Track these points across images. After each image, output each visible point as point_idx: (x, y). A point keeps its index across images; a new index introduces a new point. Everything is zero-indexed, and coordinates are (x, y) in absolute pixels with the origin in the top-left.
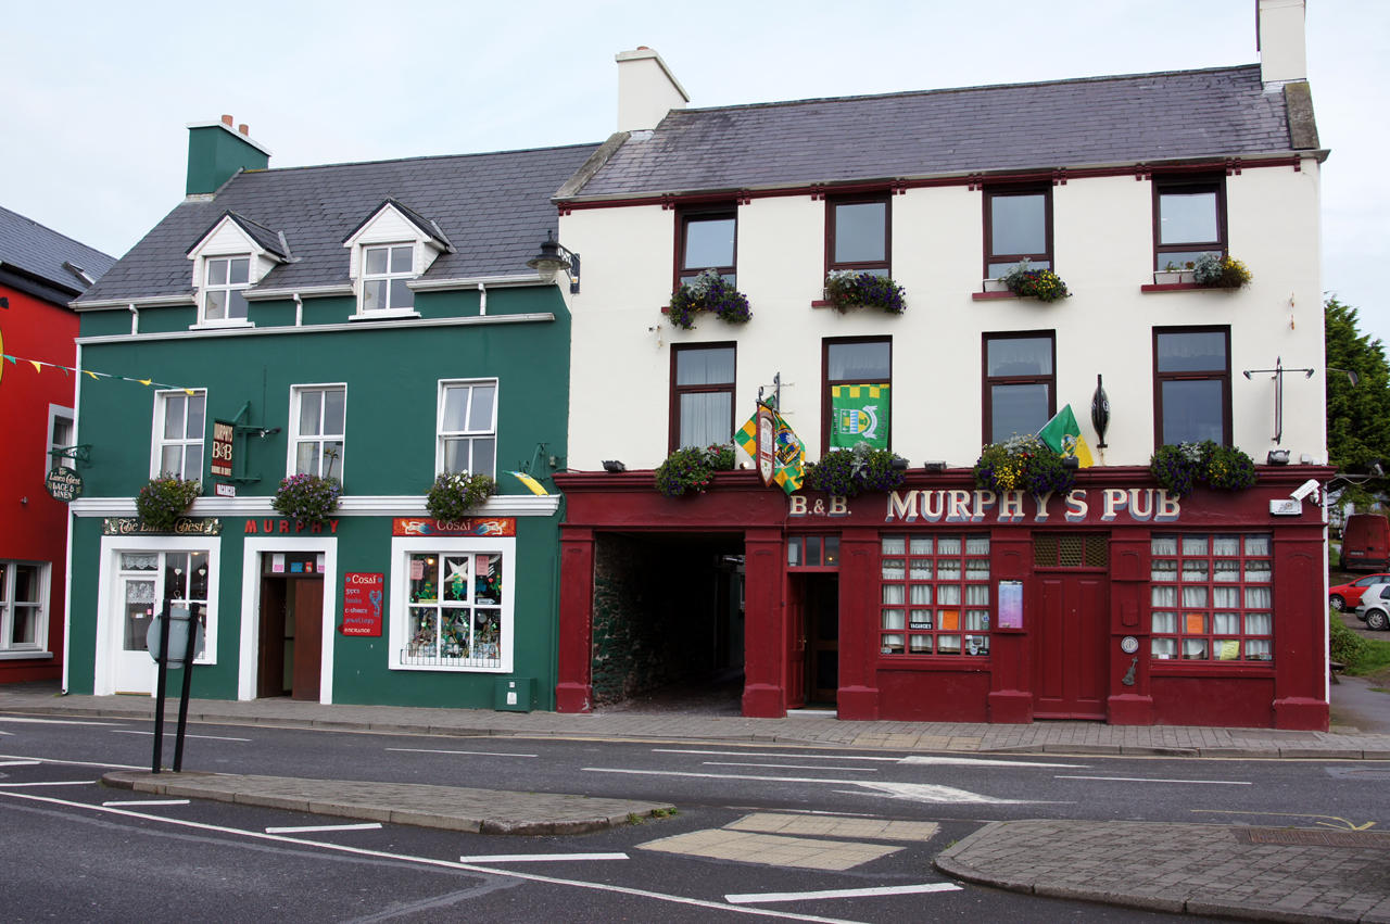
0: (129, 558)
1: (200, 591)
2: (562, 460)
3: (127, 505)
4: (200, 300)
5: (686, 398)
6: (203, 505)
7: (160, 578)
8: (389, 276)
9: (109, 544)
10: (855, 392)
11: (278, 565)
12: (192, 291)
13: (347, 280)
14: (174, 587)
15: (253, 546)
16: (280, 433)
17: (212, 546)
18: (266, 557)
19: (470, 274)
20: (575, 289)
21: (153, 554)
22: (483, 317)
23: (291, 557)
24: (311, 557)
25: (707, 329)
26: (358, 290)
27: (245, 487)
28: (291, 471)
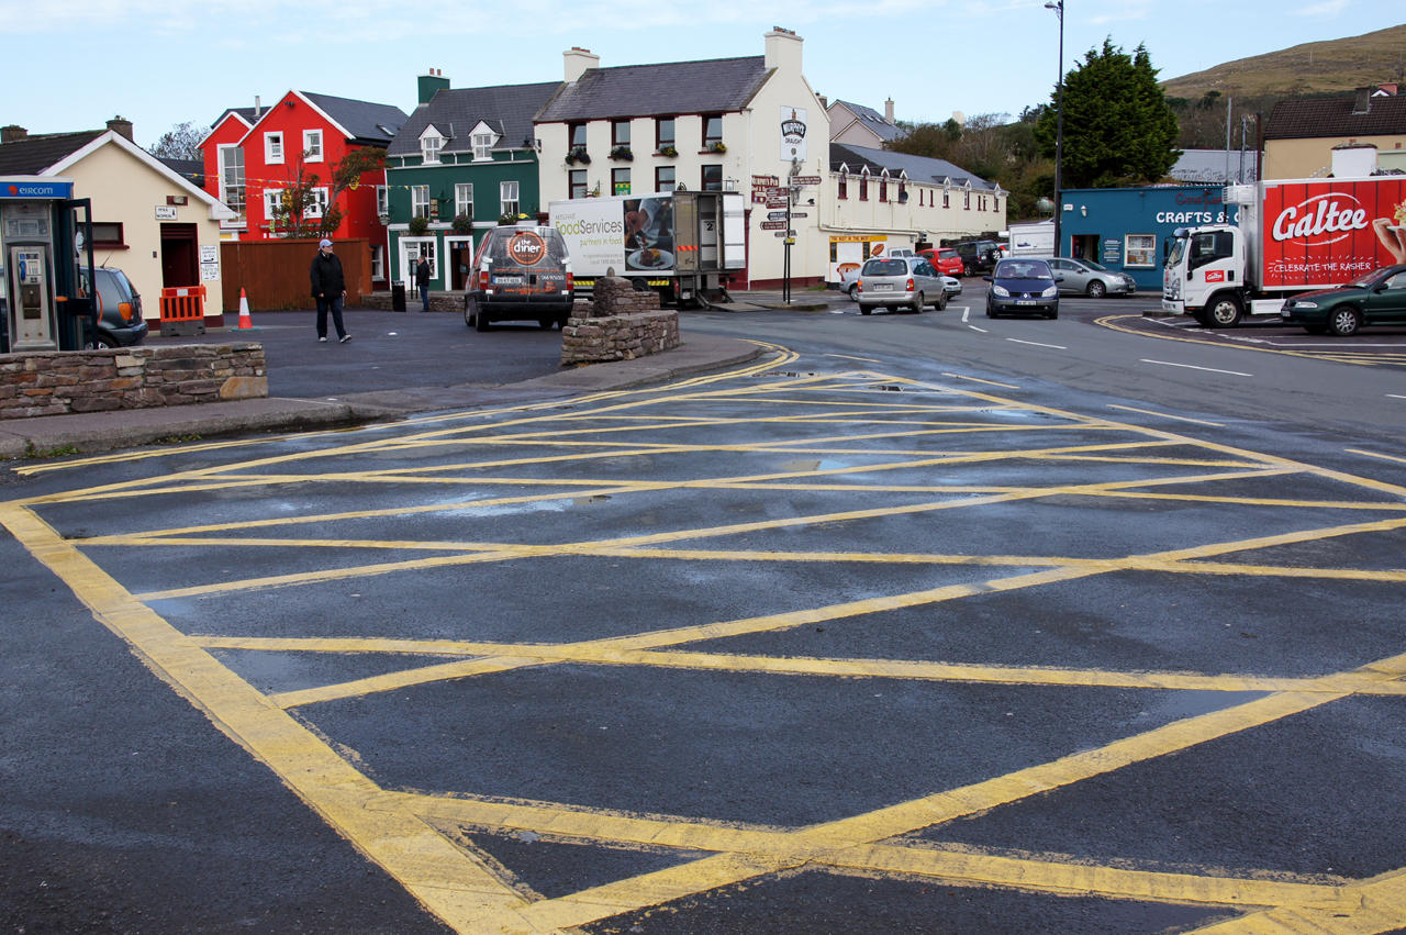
0: (408, 245)
1: (432, 255)
2: (538, 209)
3: (406, 226)
4: (424, 154)
5: (575, 188)
6: (430, 226)
7: (419, 250)
8: (484, 146)
9: (401, 240)
10: (621, 186)
11: (456, 245)
12: (421, 151)
13: (470, 148)
14: (423, 253)
15: (447, 239)
16: (453, 200)
17: (434, 239)
18: (452, 243)
19: (508, 146)
20: (540, 151)
21: (415, 243)
22: (512, 161)
23: (459, 243)
24: (466, 242)
25: (579, 166)
26: (474, 151)
27: (443, 220)
28: (457, 214)
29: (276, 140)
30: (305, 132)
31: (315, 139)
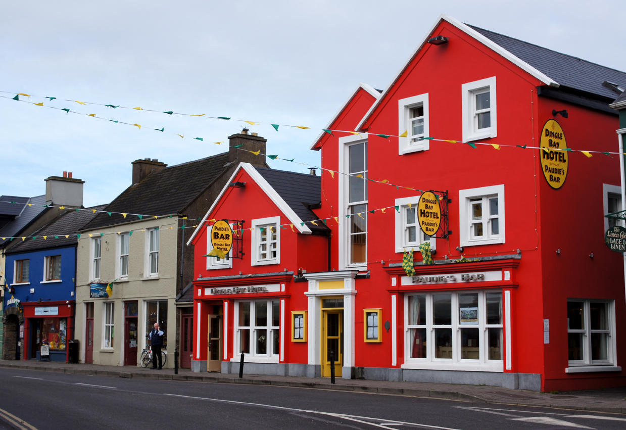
29: (417, 111)
30: (466, 87)
31: (482, 98)
